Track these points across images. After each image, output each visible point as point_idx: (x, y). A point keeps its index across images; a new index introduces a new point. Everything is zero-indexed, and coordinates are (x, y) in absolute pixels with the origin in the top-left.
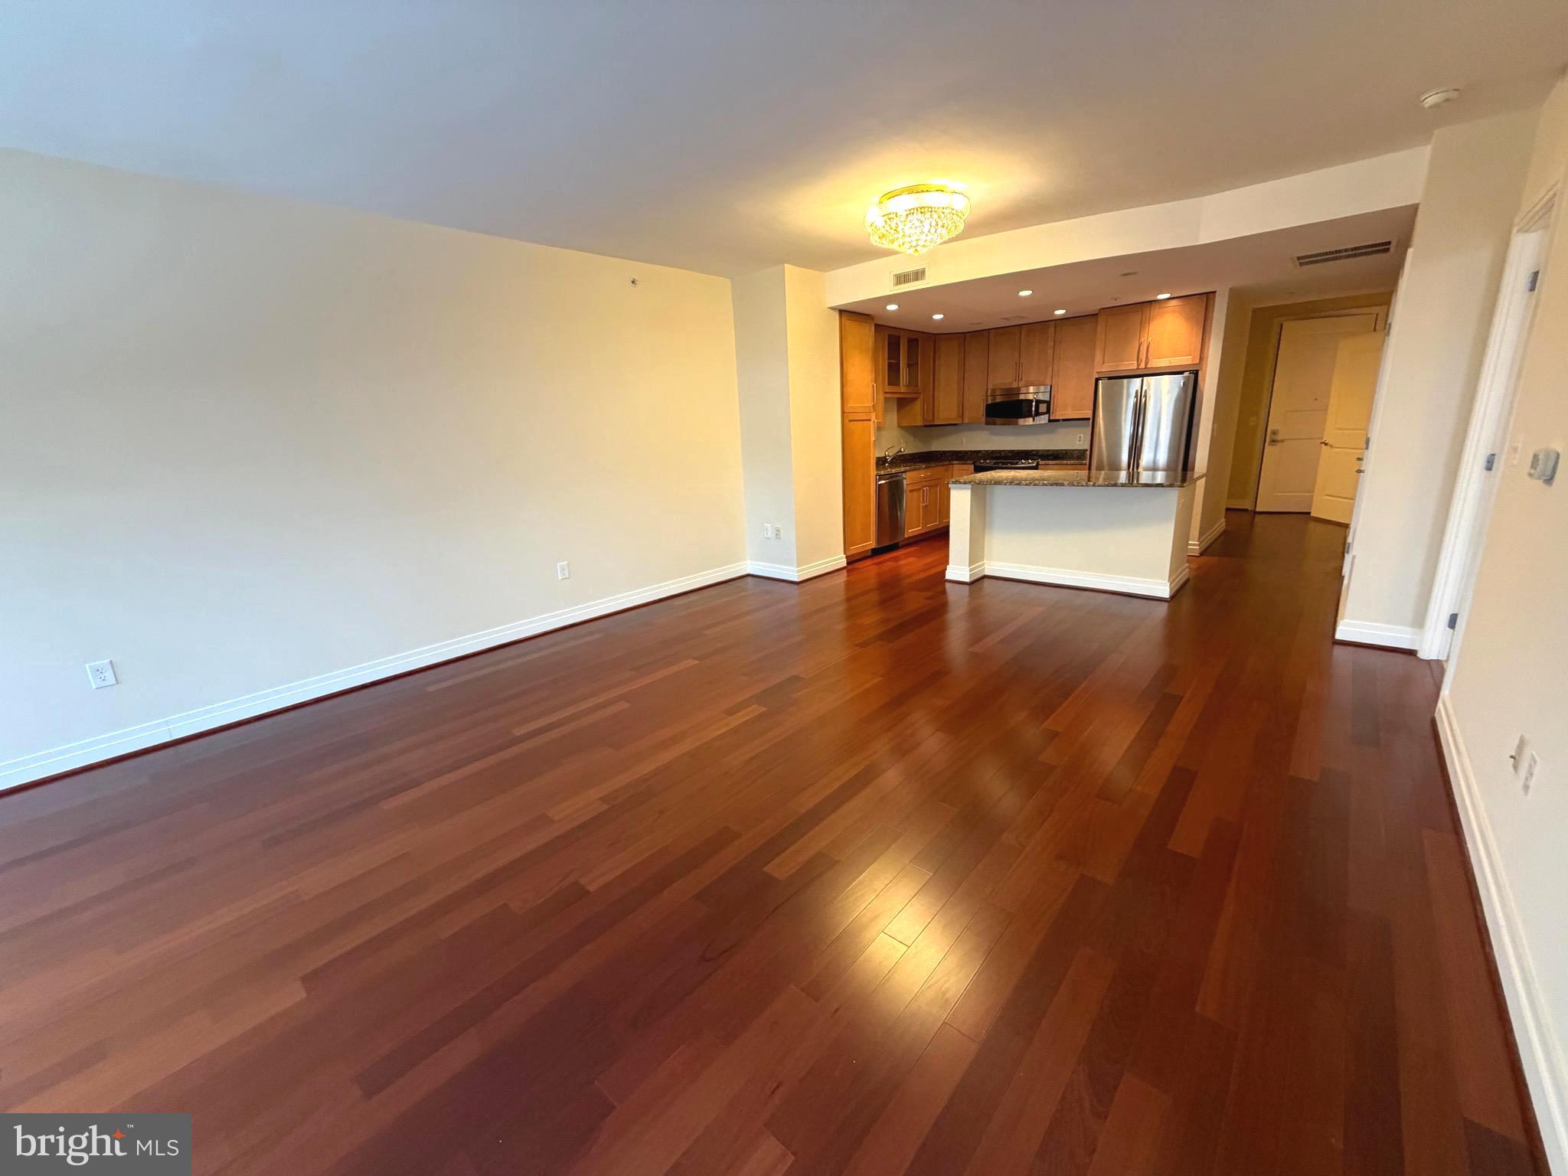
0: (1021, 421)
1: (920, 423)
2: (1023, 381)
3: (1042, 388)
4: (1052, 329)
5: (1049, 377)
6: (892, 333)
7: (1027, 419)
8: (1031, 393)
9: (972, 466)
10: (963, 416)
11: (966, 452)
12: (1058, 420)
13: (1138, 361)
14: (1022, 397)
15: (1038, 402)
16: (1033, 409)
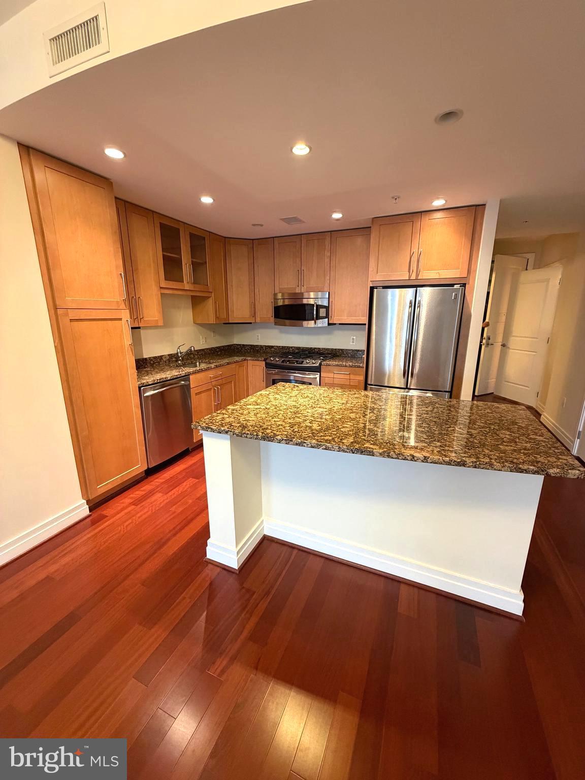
0: (305, 323)
1: (212, 320)
2: (305, 287)
3: (320, 294)
4: (328, 239)
5: (327, 285)
6: (165, 222)
7: (310, 322)
8: (311, 298)
9: (264, 362)
10: (254, 316)
11: (261, 347)
12: (335, 324)
13: (409, 272)
14: (305, 301)
15: (319, 307)
16: (315, 313)
